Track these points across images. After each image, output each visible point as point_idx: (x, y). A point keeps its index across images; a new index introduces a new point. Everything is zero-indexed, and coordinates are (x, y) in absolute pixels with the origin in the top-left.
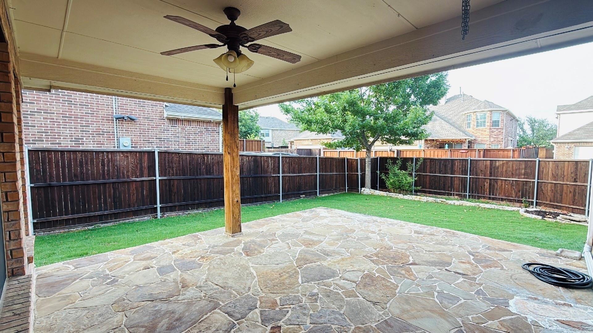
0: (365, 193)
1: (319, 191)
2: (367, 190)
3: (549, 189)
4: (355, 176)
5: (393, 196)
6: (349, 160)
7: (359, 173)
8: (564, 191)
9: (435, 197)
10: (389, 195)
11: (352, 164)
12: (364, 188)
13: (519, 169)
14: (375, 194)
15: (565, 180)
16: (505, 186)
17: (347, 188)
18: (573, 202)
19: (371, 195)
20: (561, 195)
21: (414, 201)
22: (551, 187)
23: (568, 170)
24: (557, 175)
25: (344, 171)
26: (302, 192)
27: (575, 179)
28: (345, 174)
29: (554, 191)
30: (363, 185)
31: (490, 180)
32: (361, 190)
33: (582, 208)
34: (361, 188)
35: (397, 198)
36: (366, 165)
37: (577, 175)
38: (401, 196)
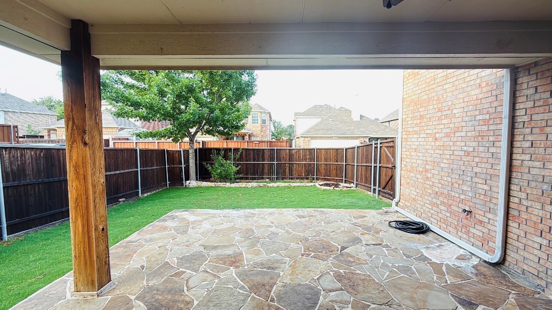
0: (191, 185)
1: (141, 190)
2: (193, 183)
3: (323, 168)
4: (178, 169)
5: (221, 186)
6: (169, 152)
7: (183, 166)
8: (331, 169)
9: (257, 182)
10: (217, 185)
11: (173, 156)
12: (189, 181)
13: (306, 155)
14: (202, 186)
15: (331, 161)
16: (298, 168)
17: (168, 183)
18: (336, 176)
19: (198, 187)
20: (330, 172)
21: (241, 187)
22: (324, 166)
23: (332, 154)
24: (327, 158)
25: (164, 164)
26: (121, 195)
27: (337, 160)
28: (166, 168)
29: (326, 170)
30: (188, 178)
31: (289, 164)
32: (185, 183)
33: (341, 179)
34: (185, 181)
35: (225, 187)
36: (190, 156)
37: (337, 157)
38: (228, 185)
